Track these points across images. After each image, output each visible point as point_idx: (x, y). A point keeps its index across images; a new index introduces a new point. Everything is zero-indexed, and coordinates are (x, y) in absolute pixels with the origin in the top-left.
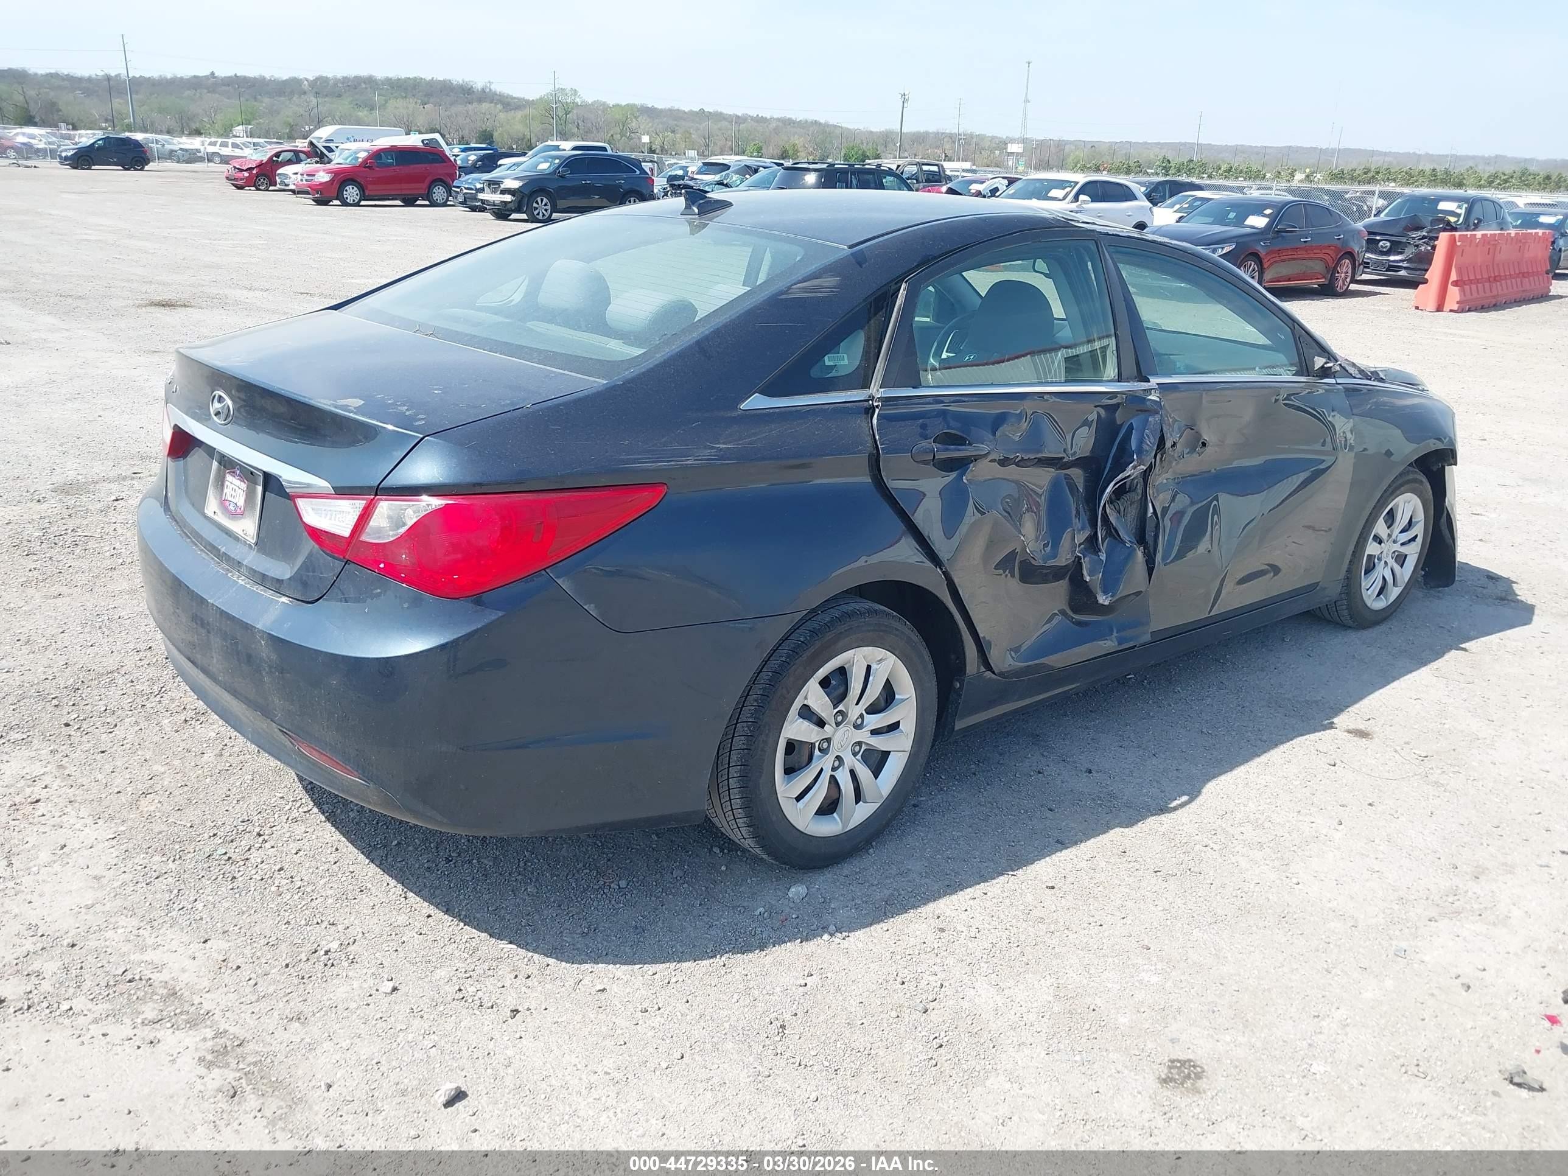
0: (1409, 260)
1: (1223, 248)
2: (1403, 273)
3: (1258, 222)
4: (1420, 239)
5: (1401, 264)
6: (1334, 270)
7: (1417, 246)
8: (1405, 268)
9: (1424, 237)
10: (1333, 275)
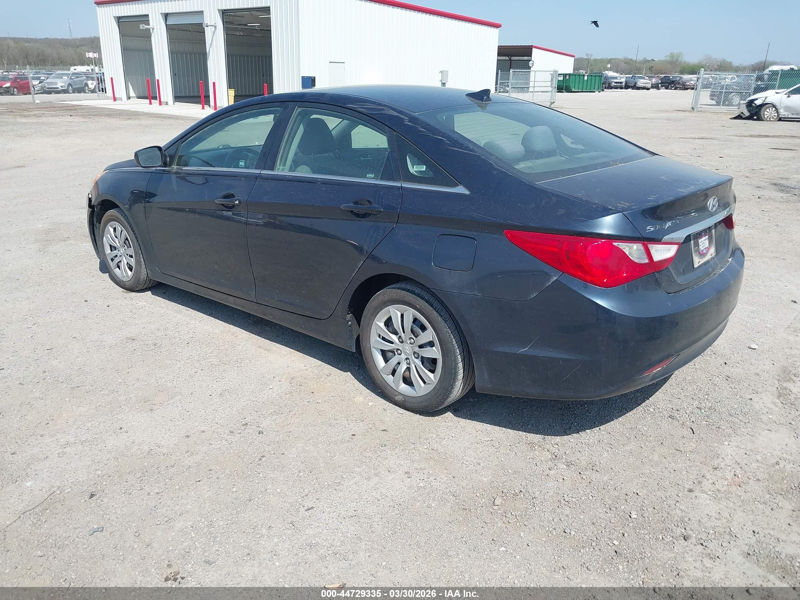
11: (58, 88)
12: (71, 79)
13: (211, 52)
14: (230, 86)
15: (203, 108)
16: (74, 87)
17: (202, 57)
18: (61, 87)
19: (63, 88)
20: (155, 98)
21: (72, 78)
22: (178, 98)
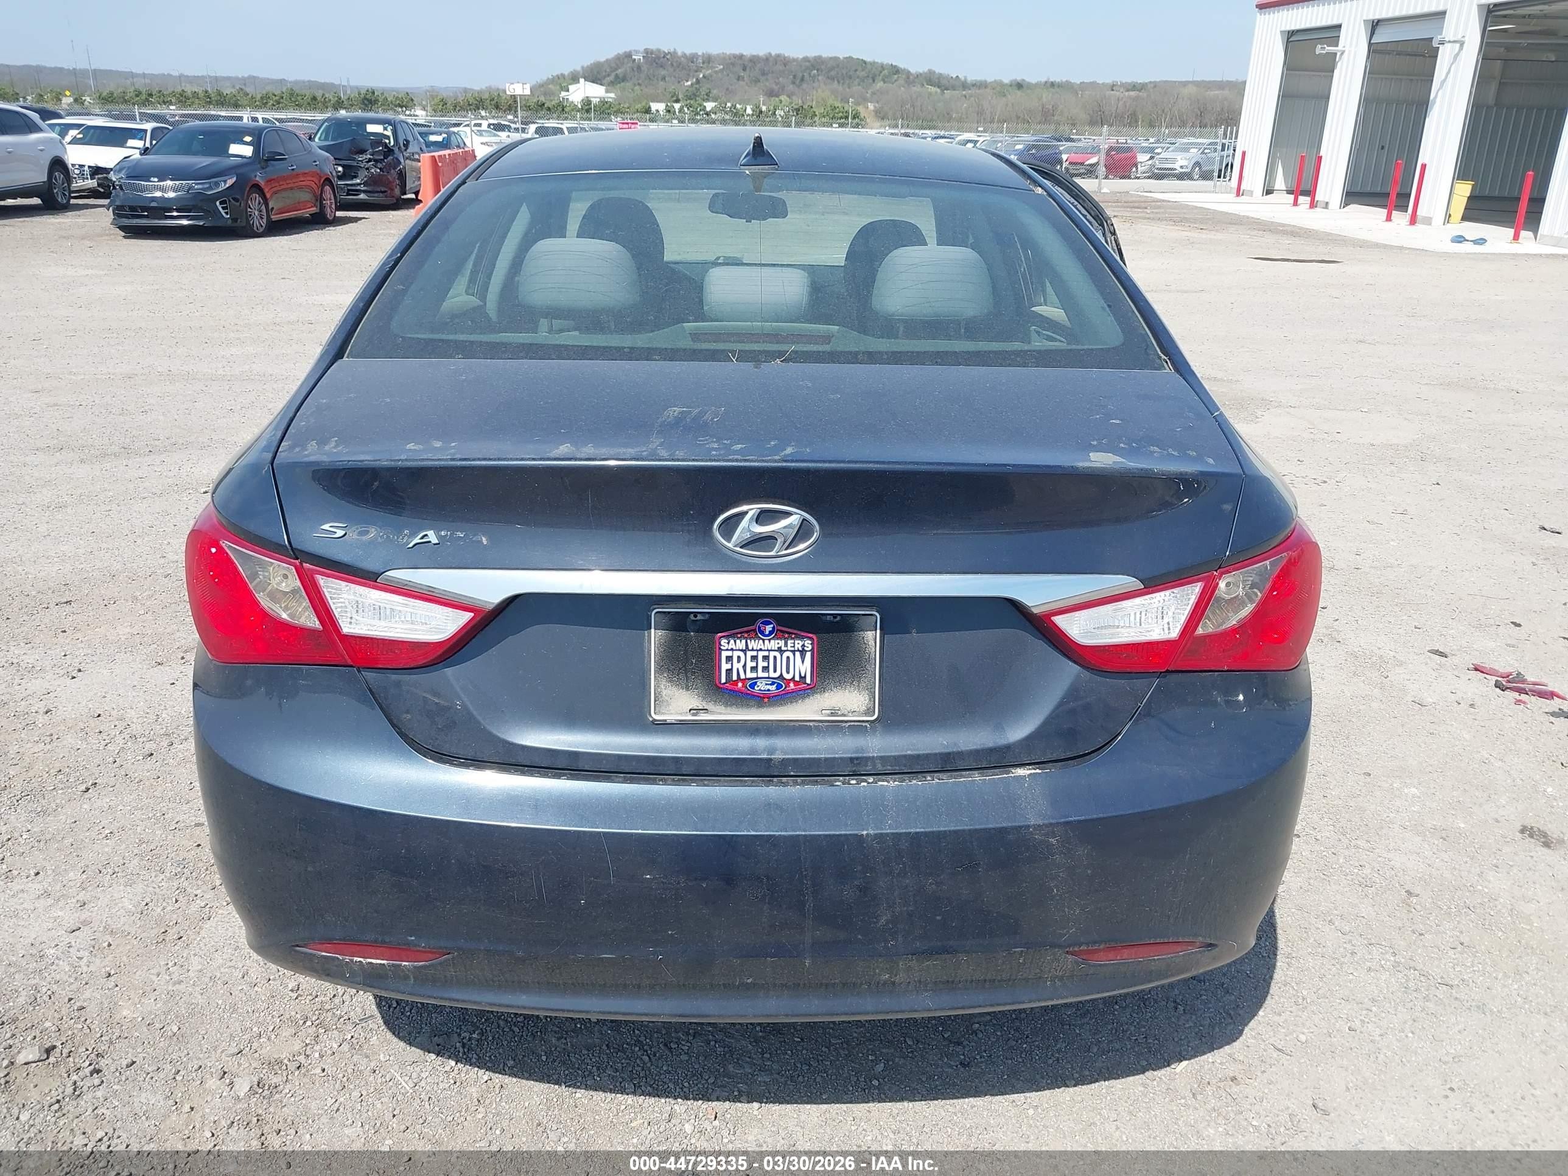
0: (365, 184)
1: (225, 182)
2: (362, 196)
3: (242, 150)
4: (367, 162)
5: (358, 188)
6: (321, 199)
7: (367, 169)
8: (364, 192)
9: (370, 160)
10: (321, 203)
11: (1175, 169)
12: (1203, 153)
13: (1438, 100)
14: (1462, 174)
15: (1389, 218)
16: (1204, 169)
17: (1420, 107)
18: (1182, 167)
19: (1183, 170)
20: (1306, 193)
21: (1206, 151)
22: (1353, 195)
